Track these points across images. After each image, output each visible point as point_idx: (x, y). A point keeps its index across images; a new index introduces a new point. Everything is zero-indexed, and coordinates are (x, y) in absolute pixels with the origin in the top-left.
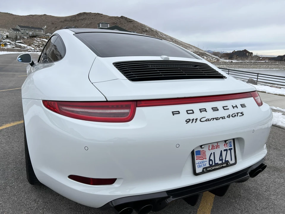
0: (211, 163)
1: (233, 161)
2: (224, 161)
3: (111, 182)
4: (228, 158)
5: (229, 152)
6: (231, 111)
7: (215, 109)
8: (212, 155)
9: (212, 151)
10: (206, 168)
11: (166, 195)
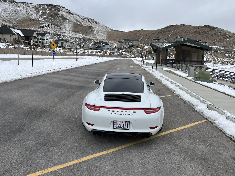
0: (119, 127)
1: (128, 128)
2: (124, 127)
3: (92, 125)
4: (126, 127)
5: (127, 125)
6: (128, 113)
7: (122, 112)
8: (120, 125)
9: (120, 124)
10: (117, 128)
11: (104, 131)
